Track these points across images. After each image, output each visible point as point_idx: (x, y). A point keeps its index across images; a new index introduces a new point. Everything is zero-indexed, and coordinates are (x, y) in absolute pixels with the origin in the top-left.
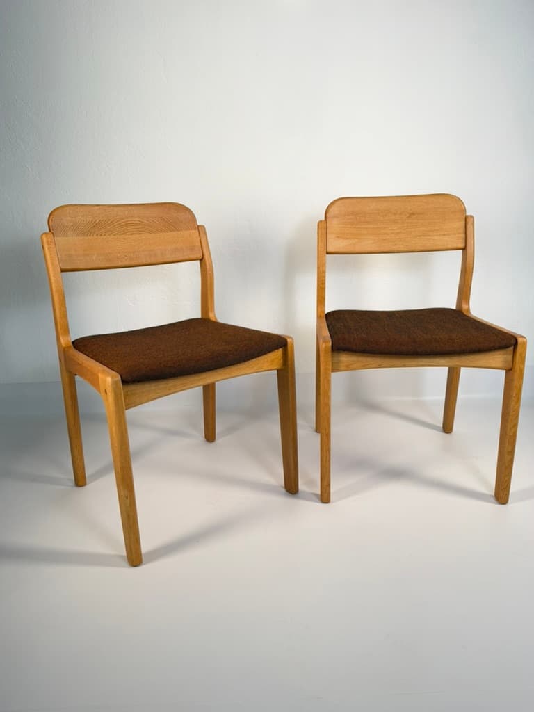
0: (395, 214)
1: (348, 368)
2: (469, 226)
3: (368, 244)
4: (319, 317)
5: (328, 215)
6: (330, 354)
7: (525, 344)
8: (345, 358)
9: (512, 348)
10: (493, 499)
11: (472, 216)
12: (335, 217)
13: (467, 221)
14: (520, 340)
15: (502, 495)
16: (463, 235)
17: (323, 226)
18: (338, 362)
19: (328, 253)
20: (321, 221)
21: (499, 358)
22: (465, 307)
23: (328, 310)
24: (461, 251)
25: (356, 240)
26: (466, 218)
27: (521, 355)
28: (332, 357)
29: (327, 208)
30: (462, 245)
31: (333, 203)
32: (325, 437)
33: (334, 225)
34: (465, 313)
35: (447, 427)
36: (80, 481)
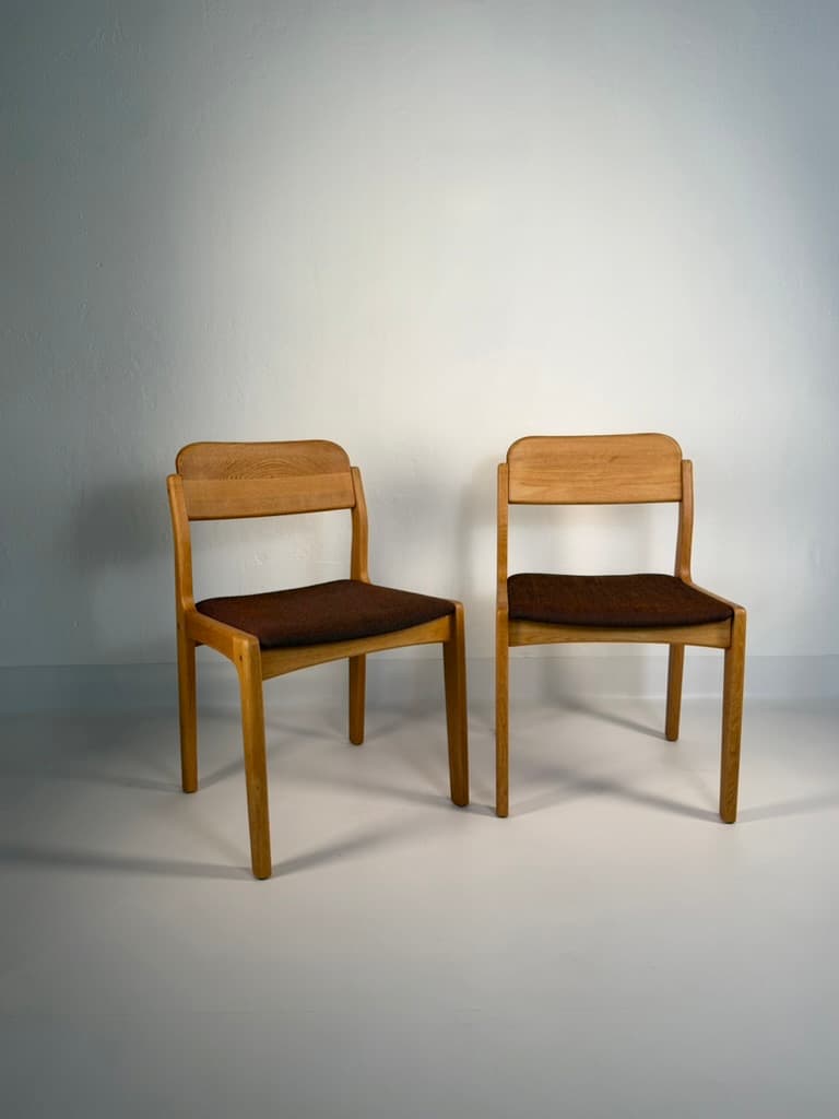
0: (593, 458)
1: (530, 641)
2: (686, 474)
3: (560, 492)
4: (500, 581)
5: (511, 457)
6: (506, 623)
7: (743, 617)
8: (525, 630)
9: (729, 621)
10: (718, 818)
11: (689, 461)
12: (519, 459)
13: (684, 467)
14: (737, 612)
15: (728, 813)
16: (678, 484)
17: (505, 471)
18: (517, 634)
19: (510, 502)
20: (502, 464)
21: (713, 632)
22: (684, 573)
23: (511, 572)
24: (677, 504)
25: (544, 488)
26: (682, 463)
27: (740, 629)
28: (510, 627)
29: (510, 450)
30: (677, 496)
31: (516, 443)
33: (518, 469)
34: (685, 581)
35: (671, 733)
36: (189, 785)
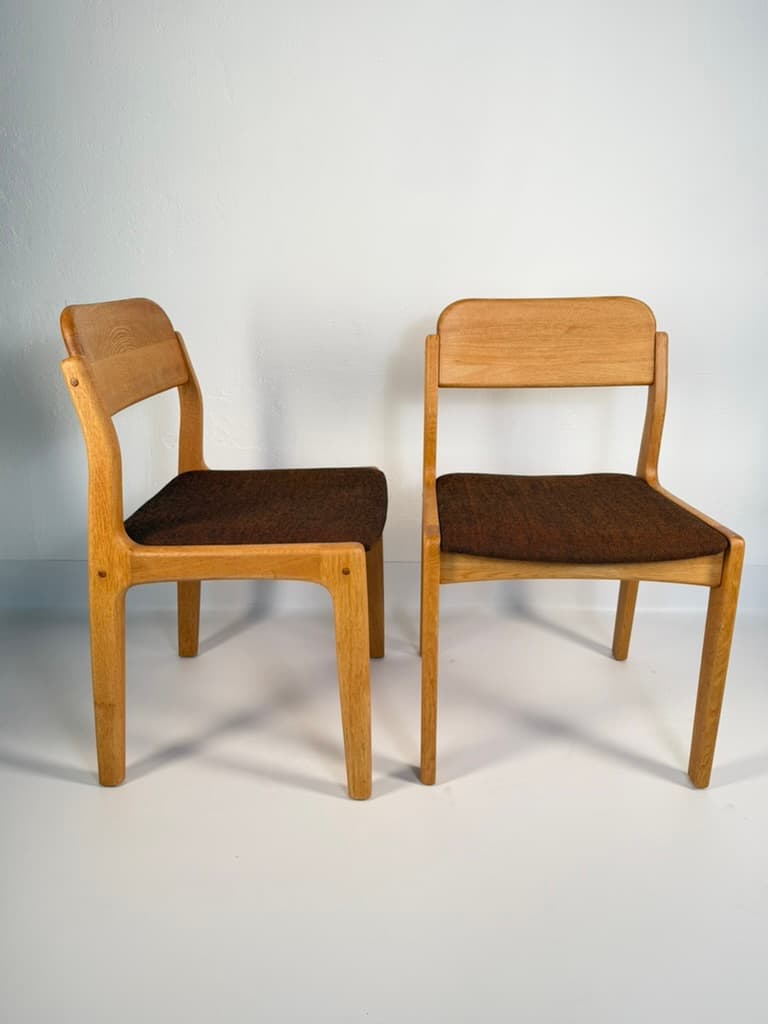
0: (546, 327)
1: (466, 578)
2: (660, 350)
3: (504, 373)
4: (426, 484)
5: (442, 327)
6: (438, 557)
7: (741, 549)
8: (462, 563)
9: (721, 555)
11: (665, 334)
12: (454, 329)
13: (658, 340)
14: (734, 543)
15: (699, 772)
16: (652, 363)
17: (435, 344)
18: (452, 569)
19: (440, 386)
20: (431, 336)
21: (703, 568)
22: (650, 473)
23: (440, 472)
24: (647, 387)
25: (485, 367)
26: (656, 336)
27: (735, 565)
28: (442, 560)
29: (442, 315)
30: (649, 379)
31: (449, 308)
32: (428, 684)
33: (451, 341)
34: (651, 484)
35: (619, 651)
